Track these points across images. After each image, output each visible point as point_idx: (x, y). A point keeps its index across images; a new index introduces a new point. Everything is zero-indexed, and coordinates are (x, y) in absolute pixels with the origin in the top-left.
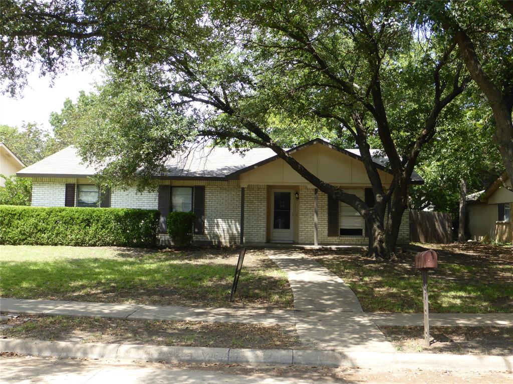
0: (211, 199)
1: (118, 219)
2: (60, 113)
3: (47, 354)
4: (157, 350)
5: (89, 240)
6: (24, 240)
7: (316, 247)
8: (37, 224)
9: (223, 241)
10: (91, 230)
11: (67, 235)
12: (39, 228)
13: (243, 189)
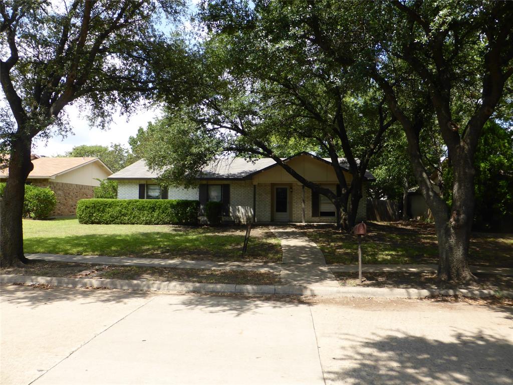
0: (234, 193)
1: (173, 206)
2: (135, 137)
4: (192, 285)
5: (155, 221)
6: (113, 221)
7: (304, 224)
8: (121, 211)
9: (242, 220)
10: (155, 215)
11: (140, 218)
12: (122, 213)
13: (255, 185)
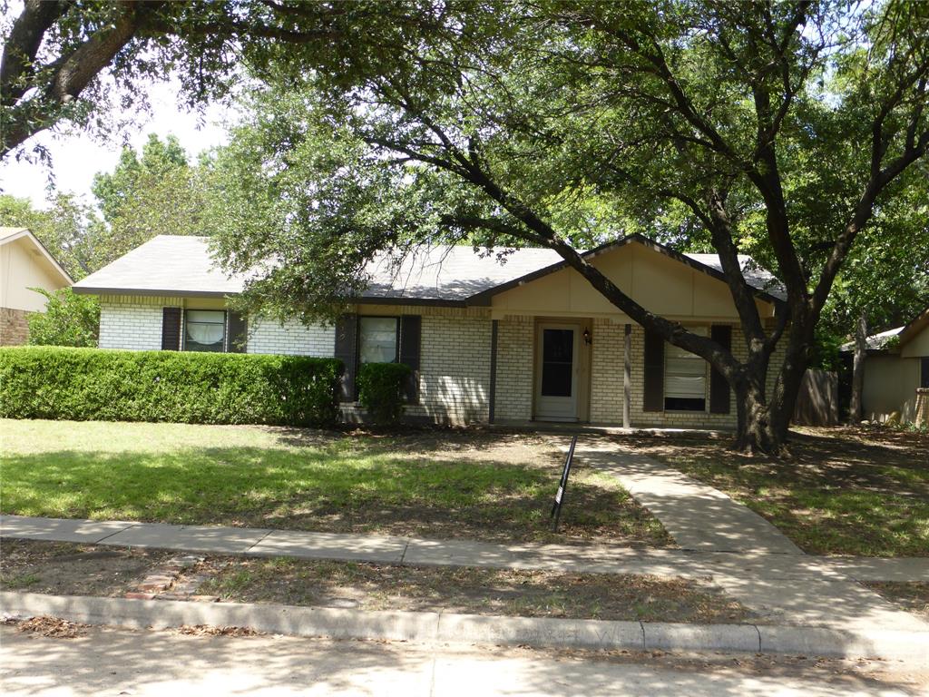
0: (433, 340)
1: (270, 373)
2: (112, 173)
3: (308, 631)
4: (512, 625)
5: (218, 413)
6: (94, 411)
7: (627, 430)
8: (119, 382)
10: (221, 394)
11: (175, 403)
12: (122, 389)
13: (495, 323)
